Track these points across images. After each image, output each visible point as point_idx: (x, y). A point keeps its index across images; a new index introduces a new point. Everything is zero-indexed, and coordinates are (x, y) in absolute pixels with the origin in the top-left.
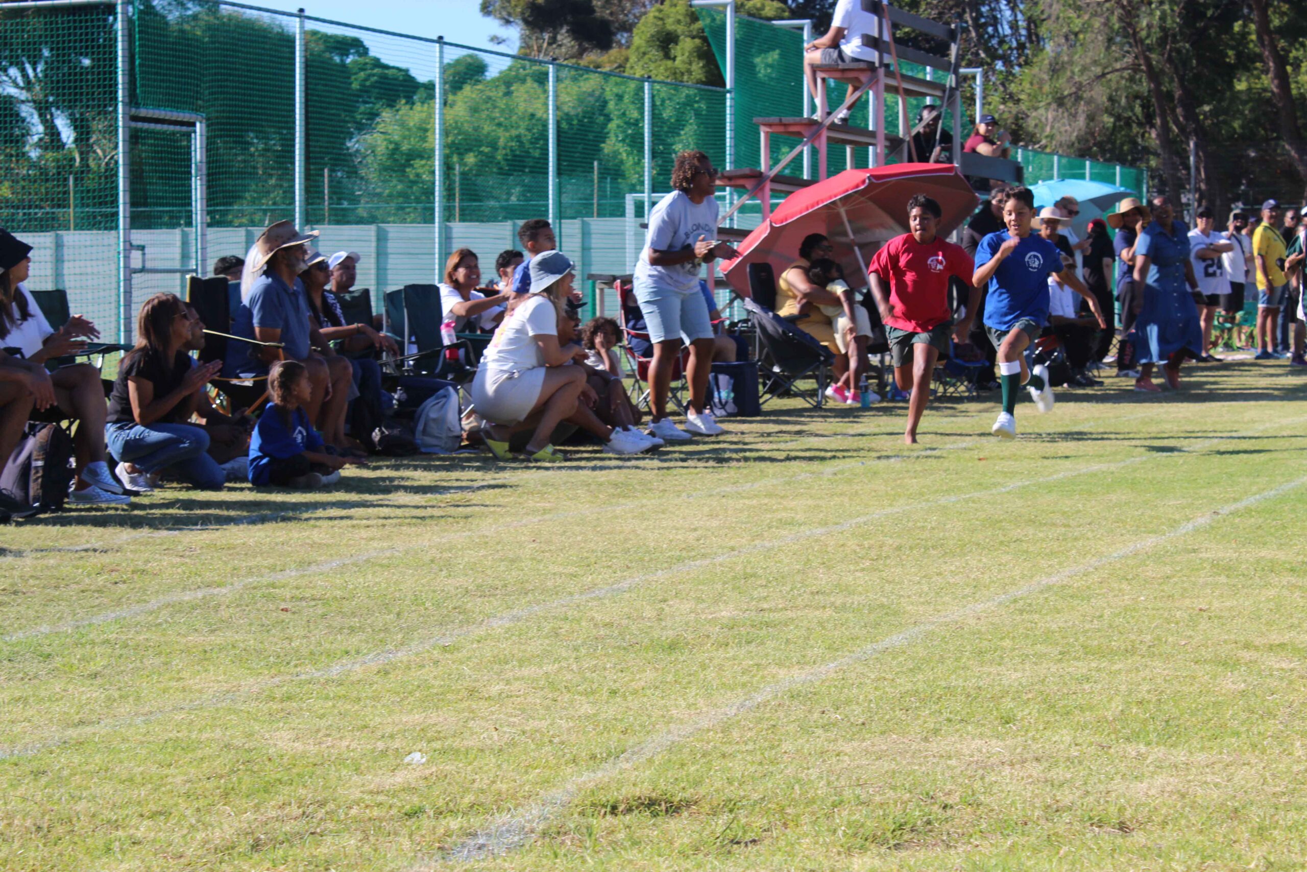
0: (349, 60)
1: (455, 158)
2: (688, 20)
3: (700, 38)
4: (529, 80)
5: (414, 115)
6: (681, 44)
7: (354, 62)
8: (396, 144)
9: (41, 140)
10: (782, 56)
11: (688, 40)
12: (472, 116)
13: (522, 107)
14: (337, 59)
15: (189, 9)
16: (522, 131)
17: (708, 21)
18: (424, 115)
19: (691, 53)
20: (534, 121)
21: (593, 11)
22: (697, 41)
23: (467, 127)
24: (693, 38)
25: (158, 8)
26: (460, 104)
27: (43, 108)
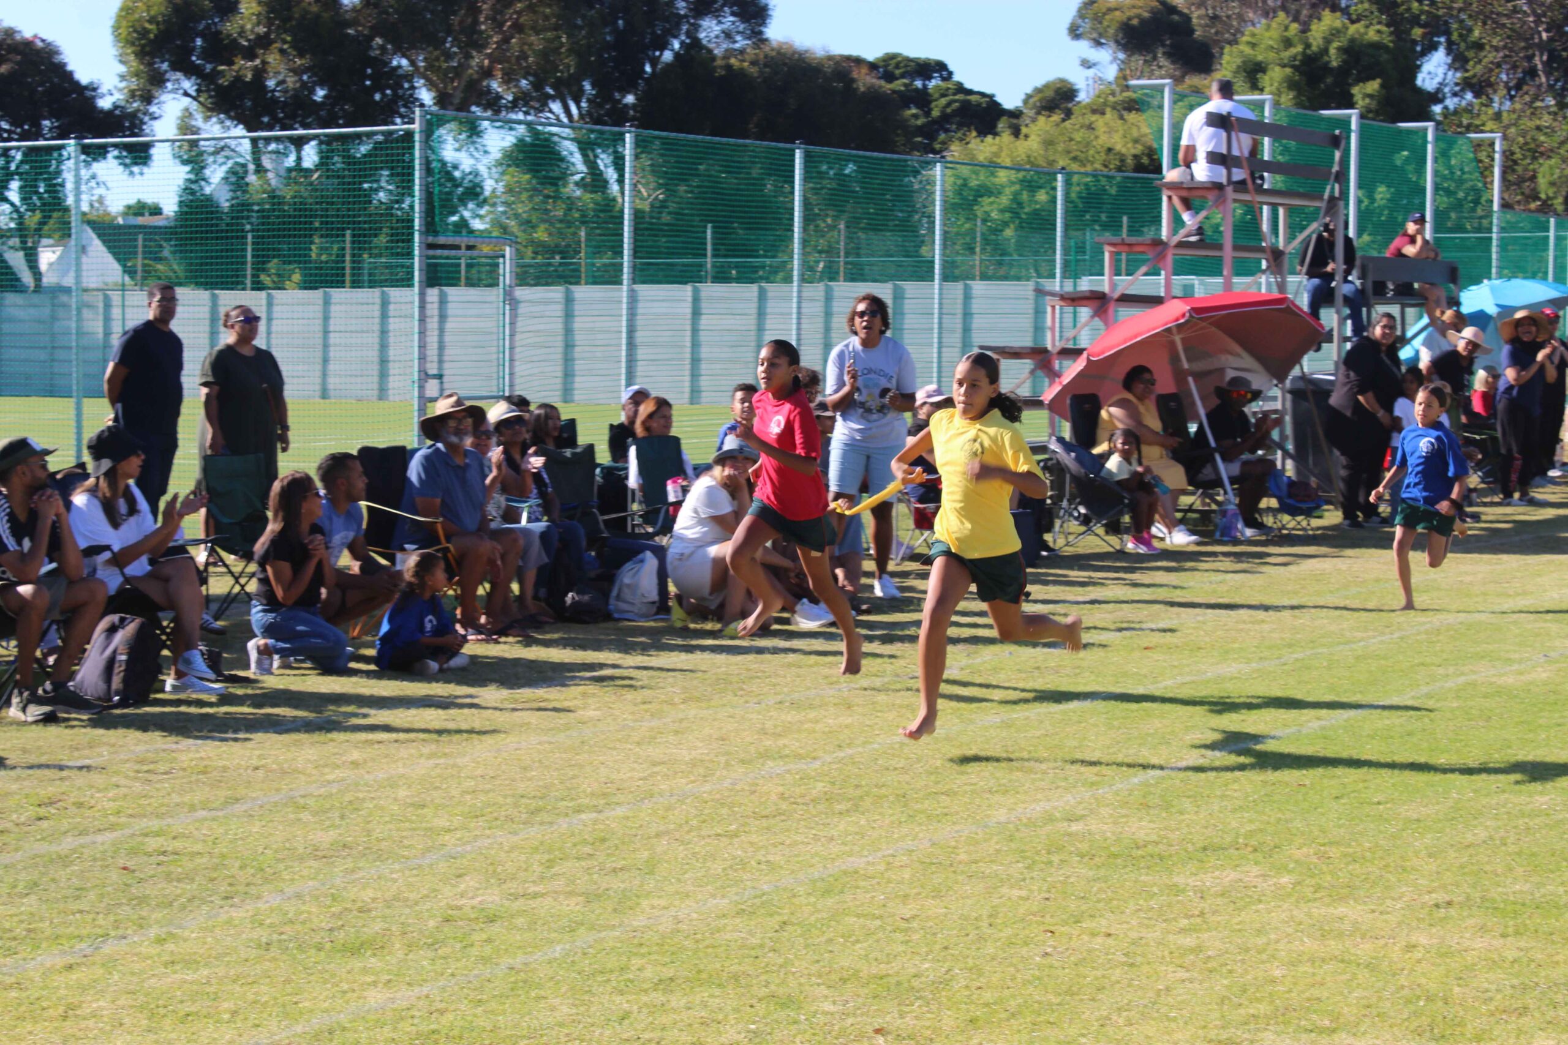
0: (932, 84)
1: (1025, 196)
2: (1282, 46)
3: (1292, 67)
4: (1108, 110)
5: (984, 148)
6: (1269, 73)
7: (937, 87)
8: (965, 180)
9: (583, 179)
10: (1382, 86)
11: (1277, 69)
12: (1046, 150)
13: (1100, 141)
14: (919, 84)
15: (735, 42)
16: (1098, 166)
17: (1300, 48)
18: (994, 149)
19: (1280, 83)
20: (1111, 157)
21: (1192, 31)
22: (1288, 70)
23: (1041, 162)
24: (1284, 66)
25: (704, 42)
26: (1033, 137)
27: (586, 147)
